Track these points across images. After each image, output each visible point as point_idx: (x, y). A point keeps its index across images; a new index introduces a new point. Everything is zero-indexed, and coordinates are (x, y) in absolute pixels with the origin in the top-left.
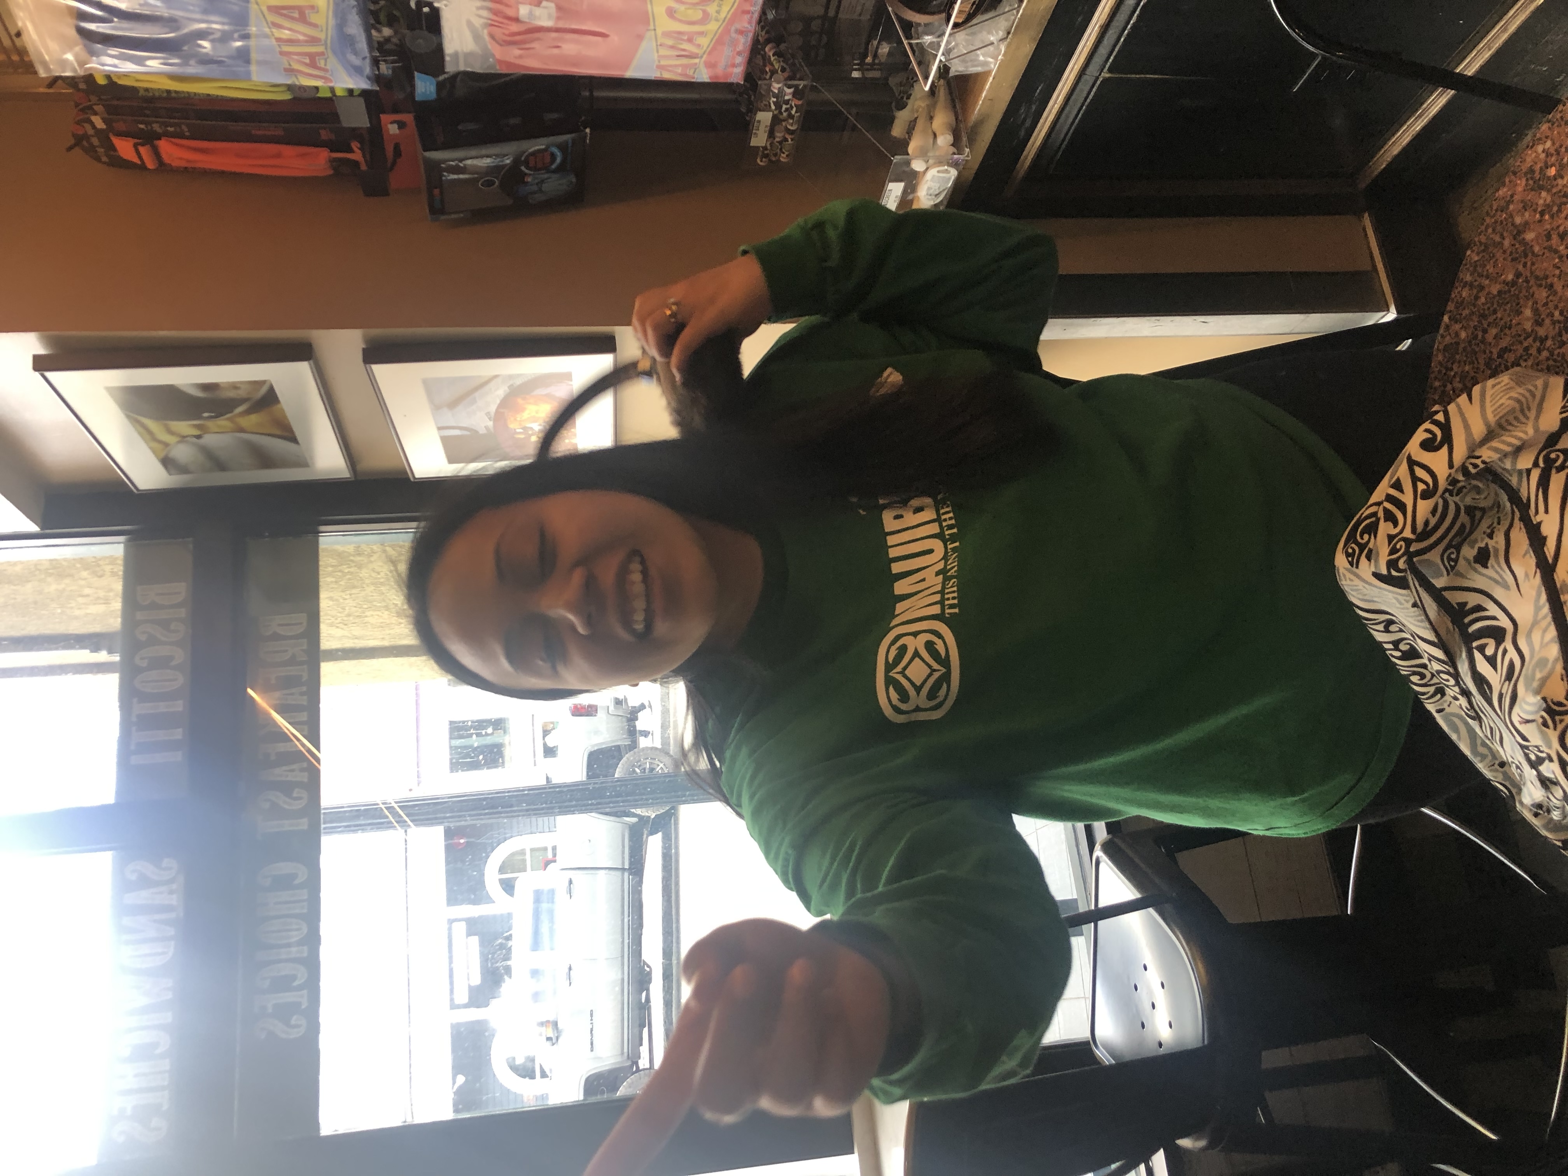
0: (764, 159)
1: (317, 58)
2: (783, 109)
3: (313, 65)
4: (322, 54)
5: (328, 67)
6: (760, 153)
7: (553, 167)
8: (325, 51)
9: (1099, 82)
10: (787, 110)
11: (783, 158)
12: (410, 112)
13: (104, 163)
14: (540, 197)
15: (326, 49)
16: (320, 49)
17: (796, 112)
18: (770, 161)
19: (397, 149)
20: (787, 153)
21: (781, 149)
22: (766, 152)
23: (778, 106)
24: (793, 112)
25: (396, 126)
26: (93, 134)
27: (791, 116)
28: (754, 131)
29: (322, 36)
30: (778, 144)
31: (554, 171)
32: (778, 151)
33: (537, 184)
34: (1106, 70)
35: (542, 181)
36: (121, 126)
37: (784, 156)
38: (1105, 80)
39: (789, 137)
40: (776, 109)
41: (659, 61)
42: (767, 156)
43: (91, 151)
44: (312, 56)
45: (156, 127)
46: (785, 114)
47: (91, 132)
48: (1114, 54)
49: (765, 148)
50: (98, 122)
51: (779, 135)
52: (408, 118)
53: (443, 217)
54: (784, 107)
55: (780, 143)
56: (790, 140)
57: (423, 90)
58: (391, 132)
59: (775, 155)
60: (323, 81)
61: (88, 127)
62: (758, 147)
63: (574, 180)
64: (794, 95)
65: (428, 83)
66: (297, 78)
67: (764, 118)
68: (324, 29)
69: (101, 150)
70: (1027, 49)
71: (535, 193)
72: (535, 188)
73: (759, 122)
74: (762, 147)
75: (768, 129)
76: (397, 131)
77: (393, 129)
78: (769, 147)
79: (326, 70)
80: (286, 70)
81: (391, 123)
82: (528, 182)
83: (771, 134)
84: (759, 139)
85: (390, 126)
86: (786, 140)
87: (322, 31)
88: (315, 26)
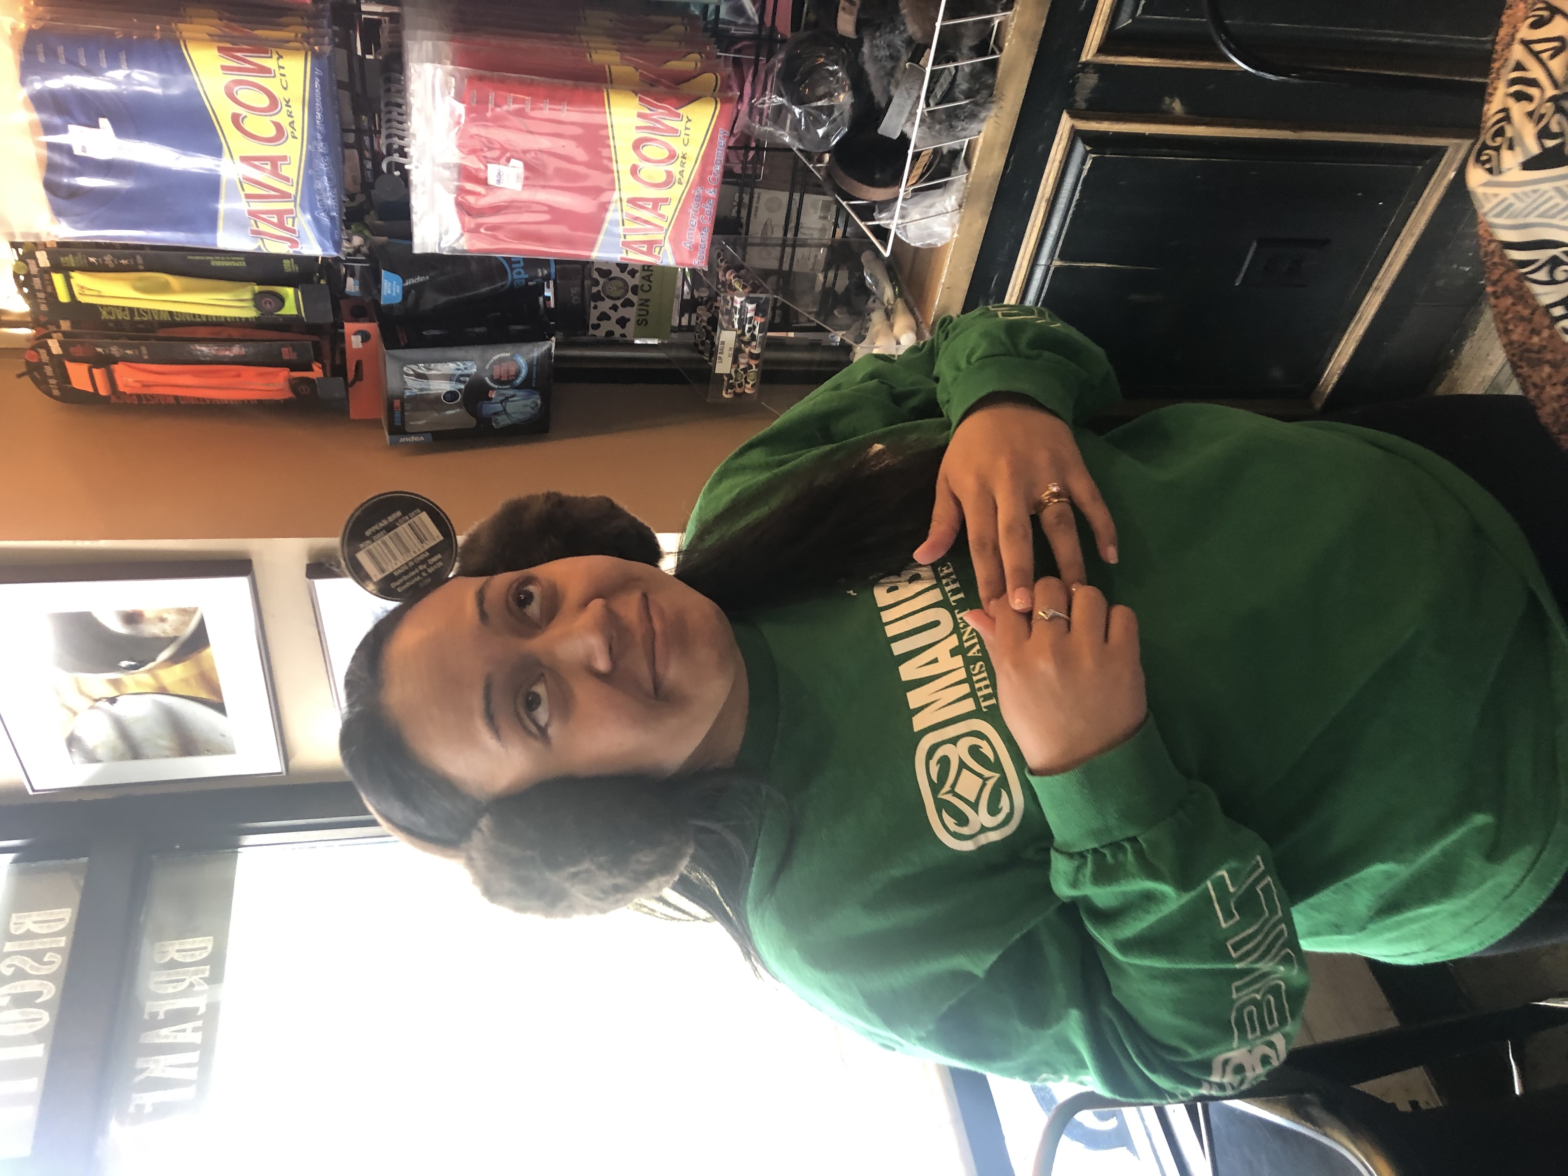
0: (729, 391)
1: (285, 216)
2: (747, 329)
3: (281, 225)
4: (290, 212)
5: (296, 228)
6: (725, 384)
7: (518, 381)
8: (294, 208)
9: (1051, 272)
10: (750, 329)
11: (748, 390)
12: (374, 322)
13: (55, 398)
14: (503, 421)
15: (295, 206)
16: (290, 206)
17: (759, 332)
18: (735, 393)
19: (359, 365)
20: (751, 383)
21: (746, 379)
22: (731, 381)
23: (742, 326)
24: (756, 332)
25: (359, 337)
26: (47, 362)
27: (753, 338)
28: (719, 355)
29: (292, 191)
30: (742, 372)
31: (519, 388)
32: (743, 380)
33: (501, 402)
34: (1056, 257)
35: (507, 399)
36: (78, 351)
37: (749, 386)
38: (1057, 269)
39: (753, 363)
40: (739, 328)
41: (625, 236)
42: (731, 386)
43: (41, 383)
44: (280, 214)
45: (115, 351)
46: (748, 335)
47: (45, 358)
48: (1062, 237)
49: (729, 376)
50: (55, 347)
51: (743, 361)
52: (372, 327)
53: (402, 440)
54: (747, 326)
55: (745, 370)
56: (754, 367)
57: (389, 292)
58: (354, 346)
59: (740, 386)
60: (289, 244)
61: (43, 352)
62: (722, 375)
63: (539, 402)
64: (757, 312)
65: (395, 282)
66: (263, 242)
67: (727, 338)
68: (295, 184)
69: (52, 381)
70: (980, 224)
71: (496, 414)
72: (499, 407)
73: (723, 343)
74: (727, 375)
75: (732, 352)
76: (360, 346)
77: (356, 342)
78: (733, 374)
79: (293, 231)
80: (254, 232)
81: (355, 334)
82: (491, 399)
83: (735, 361)
84: (723, 366)
85: (353, 338)
86: (750, 367)
87: (292, 185)
88: (286, 179)
